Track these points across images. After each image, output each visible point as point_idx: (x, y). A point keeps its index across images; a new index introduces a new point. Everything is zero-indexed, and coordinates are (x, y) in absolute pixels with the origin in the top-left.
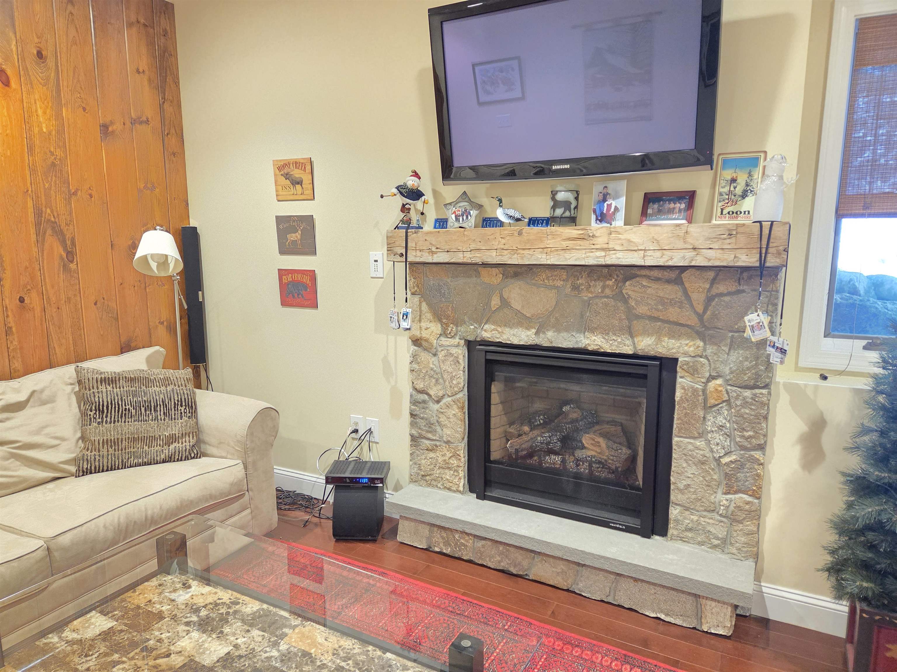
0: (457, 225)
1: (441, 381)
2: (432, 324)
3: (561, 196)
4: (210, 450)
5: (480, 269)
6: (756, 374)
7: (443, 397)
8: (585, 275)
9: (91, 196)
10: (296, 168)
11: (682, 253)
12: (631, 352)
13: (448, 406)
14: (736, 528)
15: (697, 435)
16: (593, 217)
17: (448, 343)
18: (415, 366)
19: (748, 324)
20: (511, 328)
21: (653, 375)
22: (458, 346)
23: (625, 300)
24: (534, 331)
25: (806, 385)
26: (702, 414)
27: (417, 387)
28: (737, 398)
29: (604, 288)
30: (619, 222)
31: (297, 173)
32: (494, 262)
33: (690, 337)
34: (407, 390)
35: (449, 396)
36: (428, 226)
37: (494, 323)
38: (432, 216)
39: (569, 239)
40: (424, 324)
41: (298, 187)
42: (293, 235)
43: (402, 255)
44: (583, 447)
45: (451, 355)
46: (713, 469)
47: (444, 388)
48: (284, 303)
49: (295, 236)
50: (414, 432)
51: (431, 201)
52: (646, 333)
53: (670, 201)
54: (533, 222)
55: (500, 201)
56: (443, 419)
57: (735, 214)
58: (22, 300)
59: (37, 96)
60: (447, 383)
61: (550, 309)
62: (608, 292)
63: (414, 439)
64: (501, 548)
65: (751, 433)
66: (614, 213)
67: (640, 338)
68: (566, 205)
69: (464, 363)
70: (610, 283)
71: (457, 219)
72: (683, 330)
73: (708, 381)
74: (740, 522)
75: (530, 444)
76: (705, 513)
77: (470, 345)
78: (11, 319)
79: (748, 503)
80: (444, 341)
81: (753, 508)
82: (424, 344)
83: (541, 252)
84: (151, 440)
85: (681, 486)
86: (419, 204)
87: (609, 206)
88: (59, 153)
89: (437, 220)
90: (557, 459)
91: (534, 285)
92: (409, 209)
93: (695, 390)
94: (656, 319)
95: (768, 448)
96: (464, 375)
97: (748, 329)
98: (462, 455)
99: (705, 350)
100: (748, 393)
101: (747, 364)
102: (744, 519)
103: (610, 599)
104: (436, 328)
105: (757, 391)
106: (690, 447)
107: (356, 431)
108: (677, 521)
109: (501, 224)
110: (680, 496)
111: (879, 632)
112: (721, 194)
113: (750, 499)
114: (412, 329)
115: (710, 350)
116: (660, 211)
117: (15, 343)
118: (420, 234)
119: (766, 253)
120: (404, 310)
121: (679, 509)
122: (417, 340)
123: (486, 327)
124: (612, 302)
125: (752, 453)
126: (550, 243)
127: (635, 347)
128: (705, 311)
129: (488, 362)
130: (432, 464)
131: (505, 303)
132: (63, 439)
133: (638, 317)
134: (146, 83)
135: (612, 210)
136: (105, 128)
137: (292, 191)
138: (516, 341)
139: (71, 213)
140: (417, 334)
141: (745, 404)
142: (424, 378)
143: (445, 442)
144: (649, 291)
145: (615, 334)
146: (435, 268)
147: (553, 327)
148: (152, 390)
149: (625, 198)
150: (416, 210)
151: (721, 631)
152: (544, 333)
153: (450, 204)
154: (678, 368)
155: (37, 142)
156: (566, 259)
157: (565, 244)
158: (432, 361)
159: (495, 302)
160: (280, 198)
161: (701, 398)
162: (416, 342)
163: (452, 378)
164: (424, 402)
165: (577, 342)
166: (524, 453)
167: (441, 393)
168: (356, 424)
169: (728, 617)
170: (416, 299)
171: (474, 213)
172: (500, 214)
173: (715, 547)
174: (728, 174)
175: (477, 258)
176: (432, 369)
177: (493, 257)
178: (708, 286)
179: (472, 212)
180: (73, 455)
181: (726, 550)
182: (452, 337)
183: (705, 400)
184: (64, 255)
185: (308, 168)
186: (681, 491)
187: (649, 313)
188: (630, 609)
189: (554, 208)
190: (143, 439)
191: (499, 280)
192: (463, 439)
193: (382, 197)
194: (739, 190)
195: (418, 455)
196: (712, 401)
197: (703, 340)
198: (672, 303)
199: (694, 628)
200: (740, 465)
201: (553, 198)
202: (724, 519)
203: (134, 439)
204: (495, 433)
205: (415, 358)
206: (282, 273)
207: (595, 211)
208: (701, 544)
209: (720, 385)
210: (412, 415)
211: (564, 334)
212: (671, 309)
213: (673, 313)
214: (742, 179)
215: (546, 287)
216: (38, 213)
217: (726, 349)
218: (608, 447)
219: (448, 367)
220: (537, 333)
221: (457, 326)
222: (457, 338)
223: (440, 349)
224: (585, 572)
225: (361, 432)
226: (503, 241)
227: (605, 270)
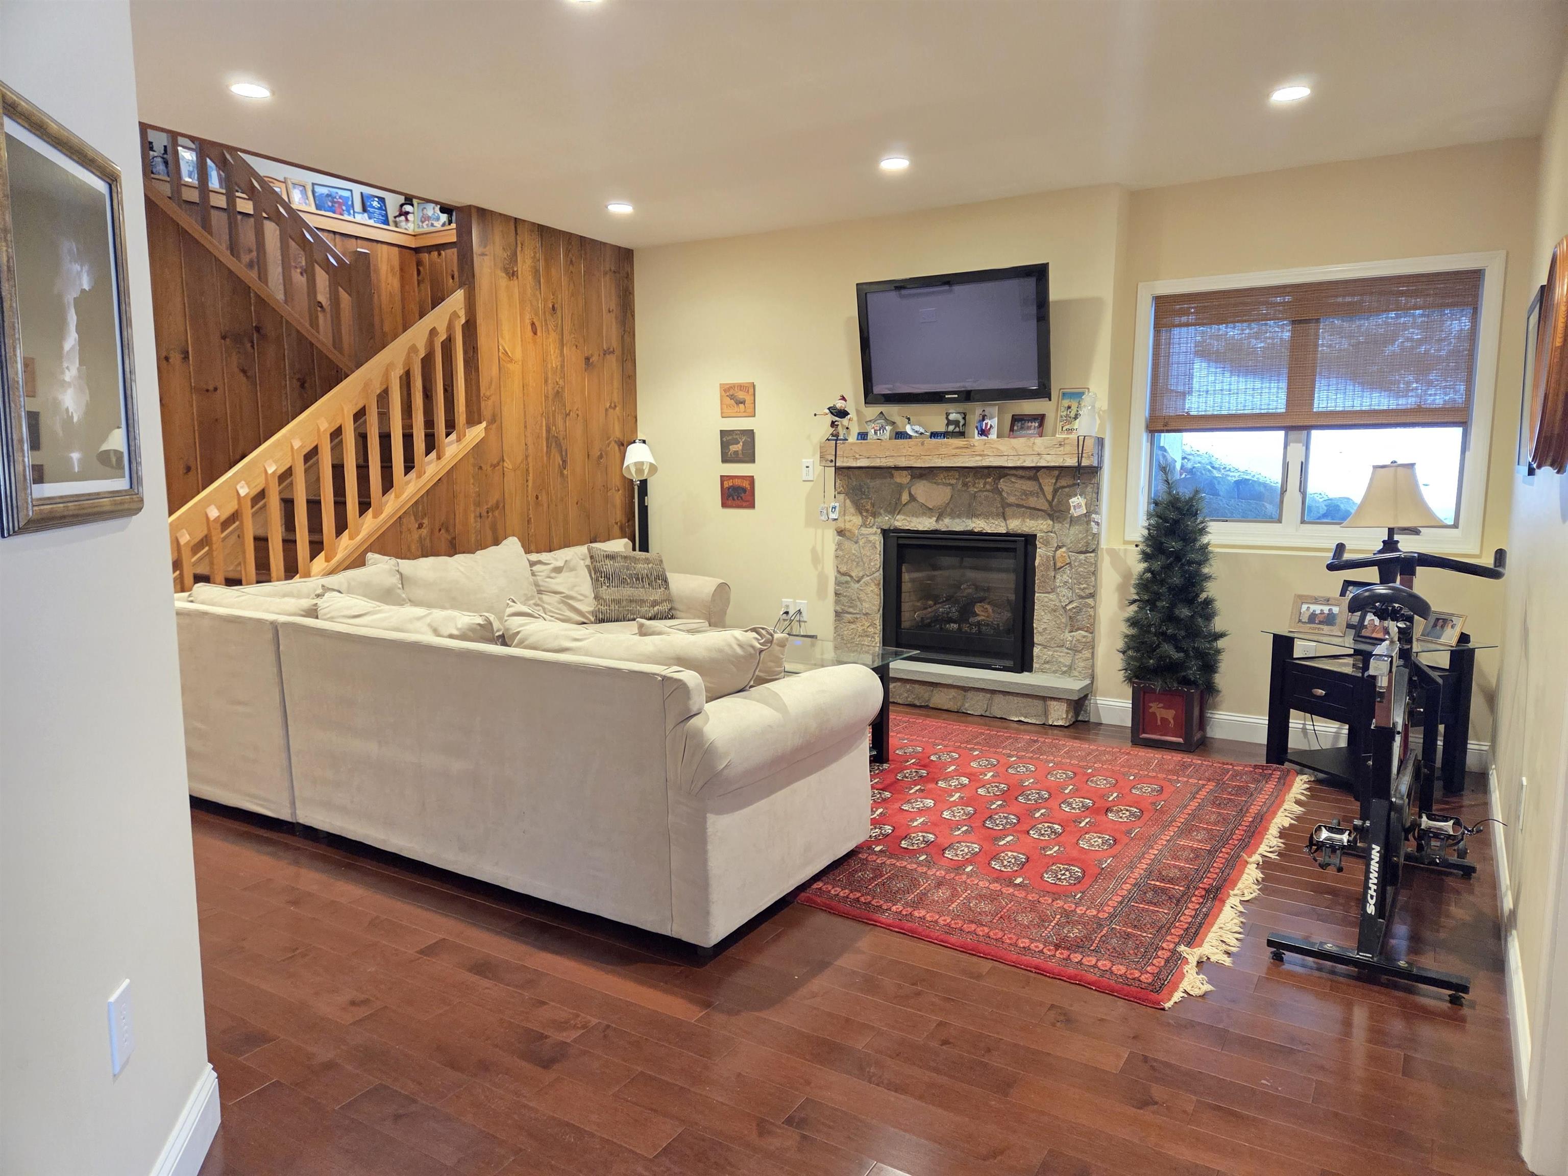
0: (875, 437)
1: (861, 563)
2: (854, 517)
3: (952, 417)
4: (678, 614)
5: (893, 472)
6: (1087, 542)
7: (862, 577)
8: (971, 475)
9: (578, 415)
10: (741, 390)
11: (1031, 458)
12: (1005, 532)
13: (866, 584)
14: (1077, 657)
15: (1050, 590)
16: (976, 432)
17: (867, 532)
18: (840, 553)
19: (1071, 504)
20: (917, 517)
21: (1020, 547)
22: (875, 534)
23: (1000, 493)
24: (935, 519)
25: (1119, 549)
26: (1053, 574)
27: (841, 570)
28: (1075, 561)
29: (985, 484)
30: (993, 435)
31: (741, 395)
32: (904, 465)
33: (1044, 518)
34: (831, 574)
35: (868, 576)
36: (852, 439)
37: (904, 514)
38: (855, 430)
39: (957, 448)
40: (847, 518)
41: (741, 406)
42: (735, 446)
43: (832, 461)
44: (977, 615)
45: (870, 542)
46: (1062, 615)
47: (864, 569)
48: (724, 505)
49: (738, 447)
50: (838, 609)
51: (855, 418)
52: (1014, 516)
53: (1029, 421)
54: (934, 435)
55: (909, 419)
56: (862, 596)
57: (1070, 431)
58: (537, 497)
59: (551, 340)
60: (866, 565)
61: (947, 502)
62: (988, 487)
63: (838, 614)
64: (908, 687)
65: (1085, 586)
66: (990, 429)
67: (1011, 521)
68: (956, 423)
69: (880, 547)
70: (989, 480)
71: (876, 433)
72: (1040, 513)
73: (1057, 550)
74: (1080, 652)
75: (933, 614)
76: (1058, 649)
77: (885, 532)
78: (530, 512)
79: (1084, 637)
80: (865, 531)
81: (1088, 640)
82: (847, 534)
83: (938, 458)
84: (642, 602)
85: (1040, 629)
86: (845, 421)
87: (986, 424)
88: (561, 382)
89: (859, 434)
90: (956, 626)
91: (935, 483)
92: (838, 425)
93: (1048, 557)
94: (1022, 506)
95: (1098, 597)
96: (880, 558)
97: (1072, 508)
98: (878, 624)
99: (1053, 527)
100: (1082, 557)
101: (1080, 536)
102: (1082, 649)
103: (987, 714)
104: (857, 520)
105: (1088, 555)
106: (1046, 600)
107: (787, 613)
108: (1038, 657)
109: (910, 437)
110: (1040, 638)
111: (1144, 695)
112: (1062, 417)
113: (1086, 634)
114: (839, 520)
115: (1058, 526)
116: (1022, 428)
117: (532, 531)
118: (846, 445)
119: (1082, 457)
120: (833, 504)
121: (1040, 647)
122: (842, 531)
123: (898, 517)
124: (991, 494)
125: (1087, 600)
126: (943, 451)
127: (1007, 528)
128: (1053, 500)
129: (899, 546)
130: (852, 633)
131: (912, 498)
132: (586, 596)
133: (1010, 505)
134: (614, 320)
135: (989, 427)
136: (587, 359)
137: (736, 409)
138: (921, 528)
139: (566, 431)
140: (842, 526)
141: (1081, 565)
142: (847, 563)
143: (864, 614)
144: (1016, 485)
145: (993, 519)
146: (857, 472)
147: (949, 515)
148: (639, 566)
149: (996, 419)
150: (842, 425)
151: (1060, 723)
152: (942, 520)
153: (870, 421)
154: (1037, 543)
155: (550, 375)
156: (955, 463)
157: (954, 452)
158: (854, 548)
159: (905, 497)
160: (724, 415)
161: (1052, 563)
162: (841, 533)
163: (871, 560)
164: (847, 582)
165: (967, 526)
166: (929, 621)
167: (861, 574)
168: (787, 606)
169: (1064, 711)
170: (842, 497)
171: (888, 428)
172: (908, 429)
173: (1064, 673)
174: (1066, 403)
175: (890, 463)
176: (854, 554)
177: (903, 463)
178: (1054, 481)
179: (887, 427)
180: (592, 609)
181: (1072, 675)
182: (871, 527)
183: (1055, 564)
184: (561, 463)
185: (751, 391)
186: (1040, 633)
187: (1016, 502)
188: (1001, 718)
189: (948, 425)
190: (636, 601)
191: (908, 480)
192: (879, 610)
193: (815, 415)
194: (1073, 415)
195: (841, 628)
196: (1059, 565)
197: (1053, 520)
198: (1032, 494)
199: (1044, 724)
200: (1079, 610)
201: (947, 418)
202: (1069, 651)
203: (631, 601)
204: (906, 607)
205: (839, 546)
206: (723, 478)
207: (977, 428)
208: (1055, 672)
209: (1064, 552)
210: (836, 594)
211: (957, 520)
212: (1031, 499)
213: (1033, 502)
214: (1074, 408)
215: (944, 484)
216: (548, 430)
217: (1067, 526)
218: (994, 611)
219: (867, 552)
220: (937, 521)
221: (875, 518)
222: (875, 527)
223: (860, 537)
224: (970, 694)
225: (791, 613)
226: (910, 450)
227: (986, 471)
